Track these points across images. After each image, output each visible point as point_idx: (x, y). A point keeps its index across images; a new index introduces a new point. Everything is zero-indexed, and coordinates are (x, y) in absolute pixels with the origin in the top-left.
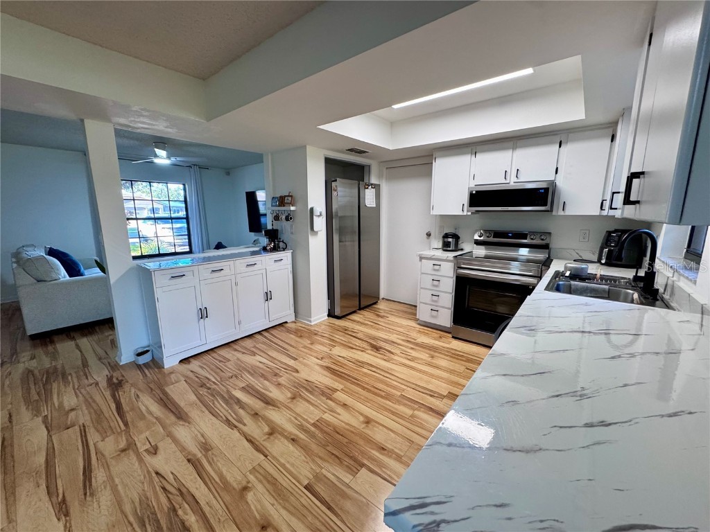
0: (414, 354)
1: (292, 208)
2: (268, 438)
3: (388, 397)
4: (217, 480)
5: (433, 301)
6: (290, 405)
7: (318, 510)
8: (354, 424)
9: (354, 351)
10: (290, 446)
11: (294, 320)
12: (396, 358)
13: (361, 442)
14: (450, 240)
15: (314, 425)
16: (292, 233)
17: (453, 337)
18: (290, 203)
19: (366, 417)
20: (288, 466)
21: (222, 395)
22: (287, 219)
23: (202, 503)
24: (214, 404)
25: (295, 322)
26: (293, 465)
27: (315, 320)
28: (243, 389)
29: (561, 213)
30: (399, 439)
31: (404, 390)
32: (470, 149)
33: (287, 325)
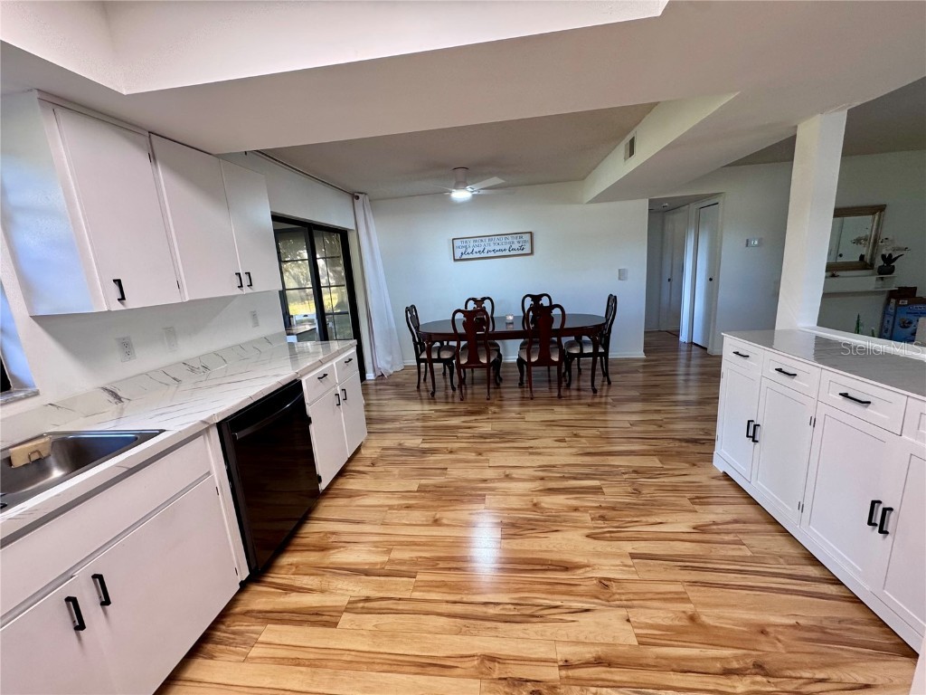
8: (448, 513)
13: (430, 503)
31: (415, 588)
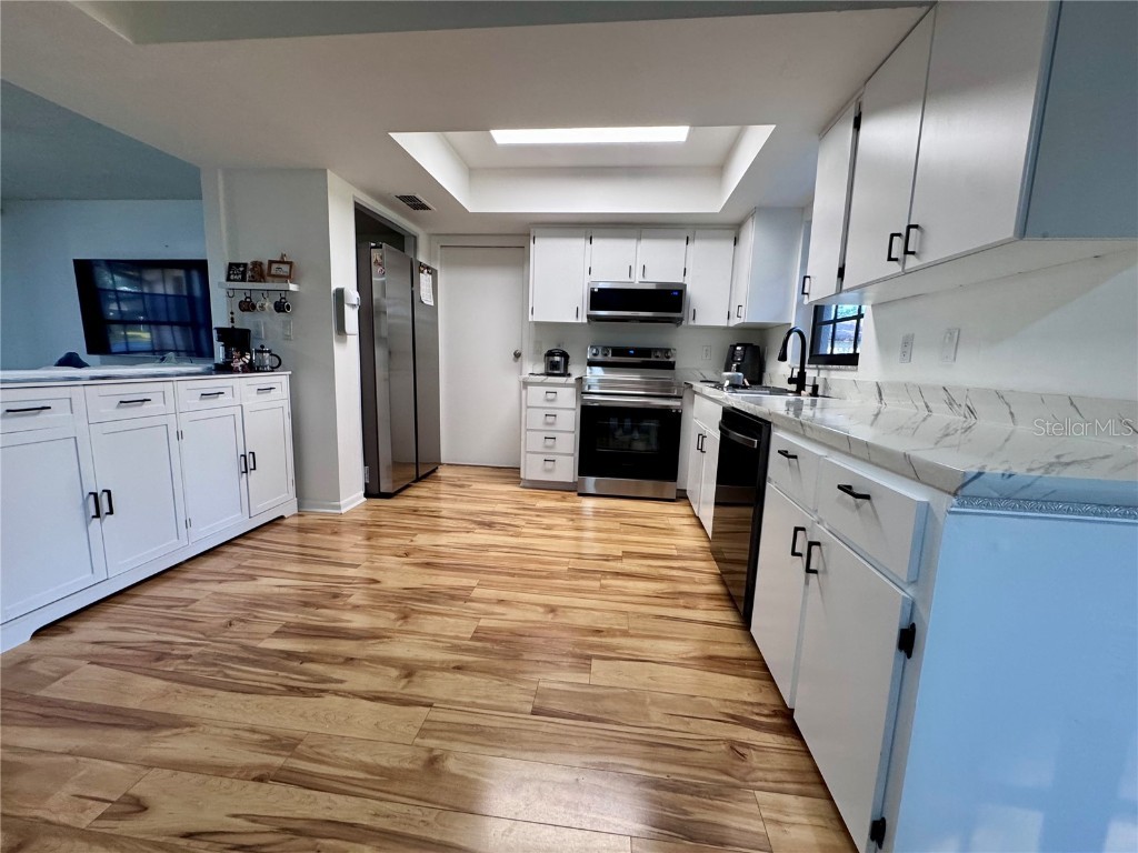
0: (546, 521)
1: (293, 287)
2: (409, 682)
3: (552, 575)
4: (362, 775)
5: (547, 447)
6: (404, 628)
7: (577, 729)
8: (535, 619)
9: (453, 534)
10: (459, 676)
11: (296, 512)
12: (524, 530)
14: (557, 359)
15: (472, 639)
16: (287, 338)
17: (580, 495)
18: (289, 277)
19: (545, 606)
20: (479, 701)
21: (236, 657)
22: (280, 307)
23: (365, 821)
24: (227, 676)
25: (300, 515)
26: (487, 697)
27: (346, 505)
28: (278, 634)
29: (692, 323)
30: (608, 615)
31: (567, 563)
32: (584, 231)
33: (286, 521)
